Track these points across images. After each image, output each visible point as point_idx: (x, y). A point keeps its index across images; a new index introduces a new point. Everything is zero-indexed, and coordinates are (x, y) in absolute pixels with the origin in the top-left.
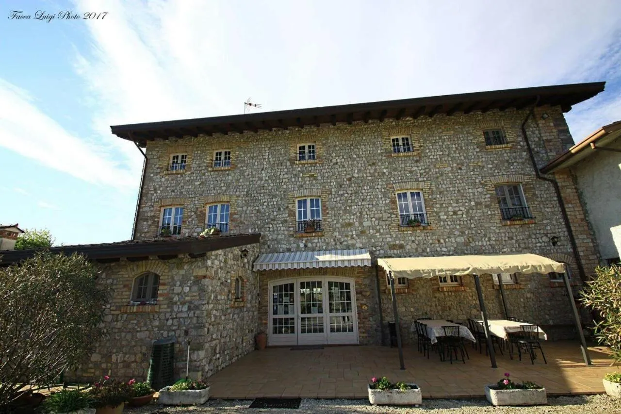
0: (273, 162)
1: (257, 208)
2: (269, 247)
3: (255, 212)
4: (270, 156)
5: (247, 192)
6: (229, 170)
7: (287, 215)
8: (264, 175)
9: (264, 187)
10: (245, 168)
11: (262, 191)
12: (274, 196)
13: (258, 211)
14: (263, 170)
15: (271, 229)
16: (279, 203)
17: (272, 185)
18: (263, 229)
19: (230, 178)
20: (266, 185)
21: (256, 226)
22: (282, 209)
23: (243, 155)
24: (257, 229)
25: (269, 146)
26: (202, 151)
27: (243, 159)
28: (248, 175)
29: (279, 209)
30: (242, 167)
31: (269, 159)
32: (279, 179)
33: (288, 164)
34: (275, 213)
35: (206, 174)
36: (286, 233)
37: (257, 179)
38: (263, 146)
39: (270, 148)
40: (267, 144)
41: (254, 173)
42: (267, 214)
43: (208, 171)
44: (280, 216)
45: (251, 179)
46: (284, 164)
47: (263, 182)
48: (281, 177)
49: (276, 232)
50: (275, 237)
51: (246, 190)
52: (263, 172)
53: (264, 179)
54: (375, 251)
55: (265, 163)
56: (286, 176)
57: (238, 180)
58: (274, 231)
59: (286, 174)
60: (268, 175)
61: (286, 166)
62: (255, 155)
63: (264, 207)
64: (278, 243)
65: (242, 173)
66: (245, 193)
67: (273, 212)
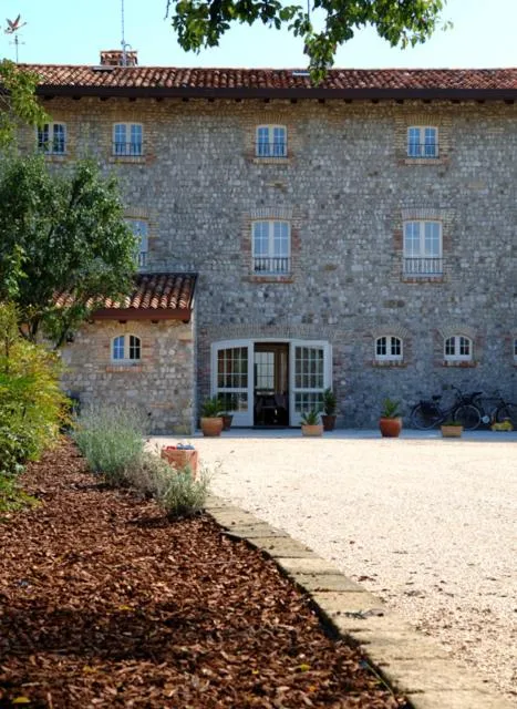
0: (215, 157)
1: (192, 233)
2: (211, 294)
3: (188, 238)
4: (212, 145)
5: (175, 205)
6: (144, 164)
7: (238, 248)
8: (203, 177)
9: (202, 198)
10: (169, 163)
11: (200, 205)
12: (219, 215)
13: (194, 238)
14: (199, 168)
15: (214, 268)
16: (228, 226)
17: (215, 195)
18: (202, 267)
19: (146, 177)
20: (206, 195)
21: (191, 262)
22: (231, 237)
23: (165, 139)
24: (193, 267)
25: (209, 125)
26: (93, 124)
27: (166, 145)
28: (177, 175)
29: (227, 237)
30: (164, 160)
31: (209, 149)
32: (227, 185)
33: (242, 161)
34: (221, 243)
35: (105, 167)
36: (237, 273)
37: (190, 184)
38: (199, 124)
39: (211, 130)
40: (206, 122)
41: (186, 172)
42: (208, 243)
43: (107, 162)
44: (229, 248)
45: (181, 183)
46: (234, 161)
47: (200, 190)
48: (230, 183)
49: (222, 272)
50: (220, 278)
51: (173, 201)
52: (200, 172)
53: (202, 184)
54: (364, 308)
55: (203, 156)
56: (238, 183)
57: (158, 183)
58: (218, 270)
59: (238, 178)
60: (209, 178)
61: (238, 165)
62: (186, 140)
63: (204, 232)
64: (226, 289)
65: (166, 171)
66: (172, 206)
67: (217, 240)
